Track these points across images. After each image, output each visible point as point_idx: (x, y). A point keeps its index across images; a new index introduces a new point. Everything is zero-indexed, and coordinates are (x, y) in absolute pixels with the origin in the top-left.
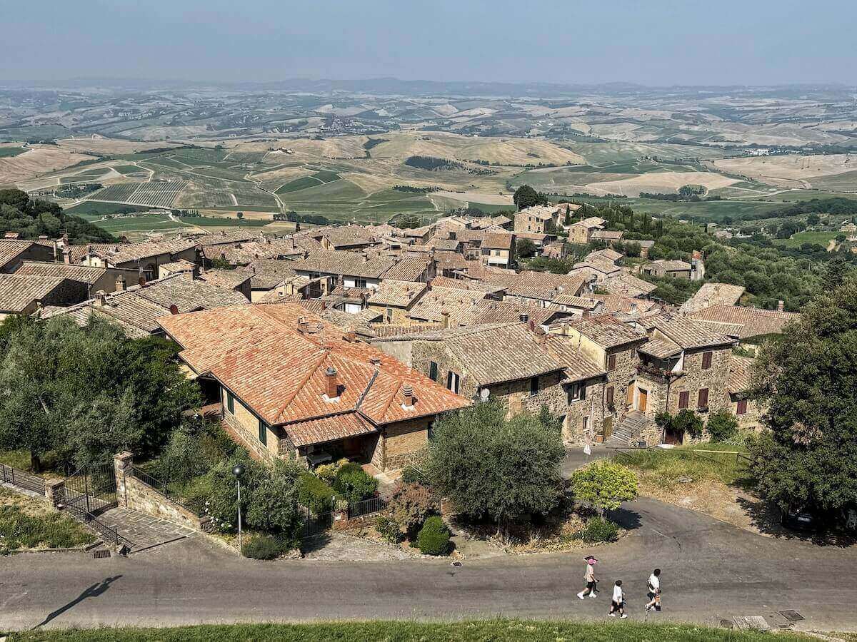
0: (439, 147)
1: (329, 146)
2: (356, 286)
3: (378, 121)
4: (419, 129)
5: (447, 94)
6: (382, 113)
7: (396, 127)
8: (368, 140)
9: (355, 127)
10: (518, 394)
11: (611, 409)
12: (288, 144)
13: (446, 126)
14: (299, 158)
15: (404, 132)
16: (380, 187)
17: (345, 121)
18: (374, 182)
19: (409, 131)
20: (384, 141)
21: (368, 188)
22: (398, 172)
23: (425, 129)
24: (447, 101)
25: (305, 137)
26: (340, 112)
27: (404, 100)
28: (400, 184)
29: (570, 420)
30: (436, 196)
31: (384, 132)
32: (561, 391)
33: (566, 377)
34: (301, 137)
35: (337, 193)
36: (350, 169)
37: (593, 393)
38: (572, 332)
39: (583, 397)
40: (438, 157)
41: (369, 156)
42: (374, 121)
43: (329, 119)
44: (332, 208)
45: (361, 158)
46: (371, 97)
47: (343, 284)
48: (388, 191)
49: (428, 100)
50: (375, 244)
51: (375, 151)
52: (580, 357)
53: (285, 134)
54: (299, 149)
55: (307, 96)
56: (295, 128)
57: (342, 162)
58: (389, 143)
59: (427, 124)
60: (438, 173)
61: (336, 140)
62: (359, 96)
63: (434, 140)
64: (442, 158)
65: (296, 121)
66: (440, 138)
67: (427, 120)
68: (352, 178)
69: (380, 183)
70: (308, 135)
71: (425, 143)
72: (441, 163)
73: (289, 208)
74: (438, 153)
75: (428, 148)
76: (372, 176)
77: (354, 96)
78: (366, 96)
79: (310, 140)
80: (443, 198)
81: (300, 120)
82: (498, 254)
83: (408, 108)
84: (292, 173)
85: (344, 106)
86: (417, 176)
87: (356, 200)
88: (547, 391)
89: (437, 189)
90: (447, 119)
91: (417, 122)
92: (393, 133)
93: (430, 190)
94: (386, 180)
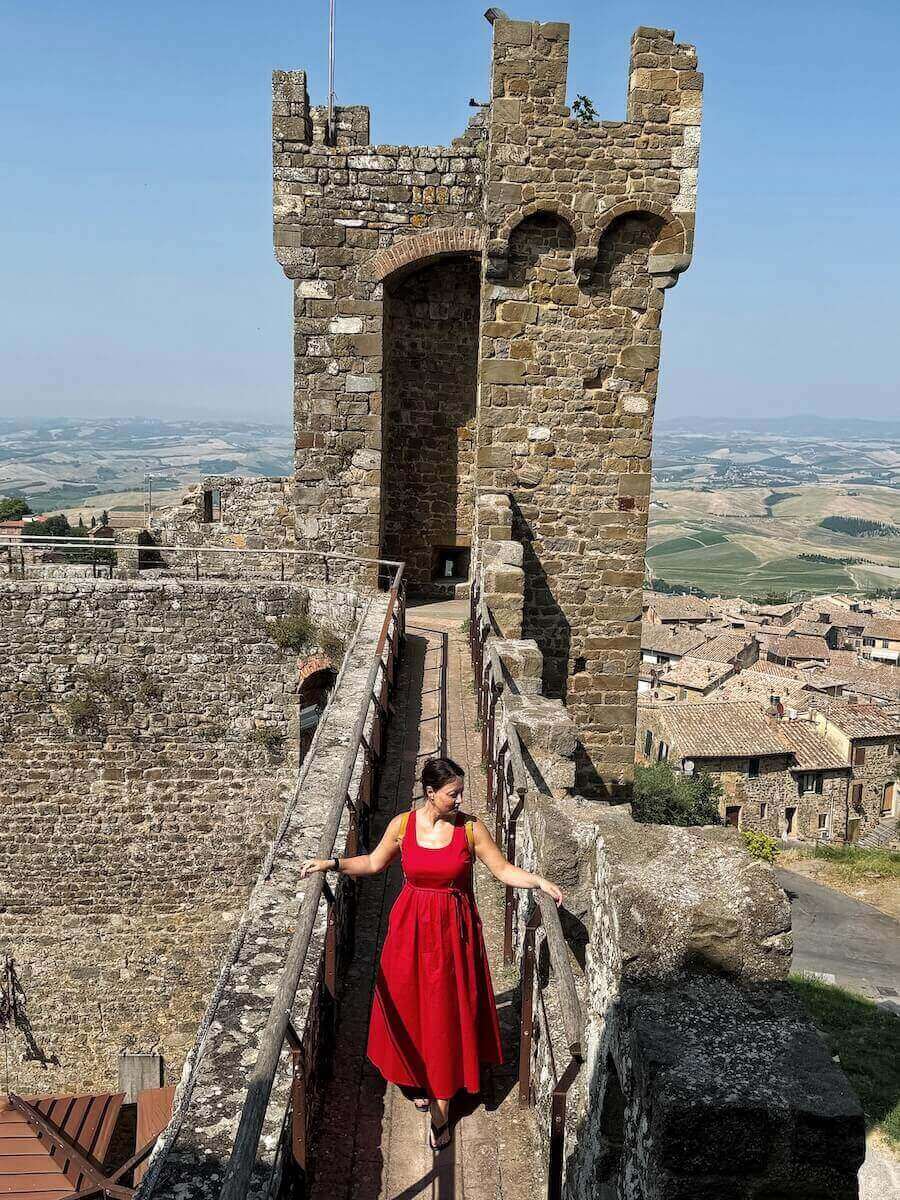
0: (872, 506)
1: (718, 502)
2: (658, 661)
3: (788, 470)
4: (845, 482)
5: (889, 436)
6: (795, 460)
7: (812, 478)
8: (771, 493)
9: (756, 477)
10: (733, 773)
11: (859, 810)
12: (666, 497)
13: (884, 478)
14: (677, 514)
15: (822, 485)
16: (781, 554)
17: (743, 468)
18: (770, 547)
19: (832, 484)
20: (793, 495)
21: (763, 555)
22: (810, 535)
23: (852, 482)
24: (888, 446)
25: (688, 489)
26: (737, 458)
27: (827, 444)
28: (809, 552)
29: (801, 813)
30: (859, 570)
31: (795, 484)
32: (789, 779)
33: (796, 763)
34: (684, 489)
35: (721, 560)
36: (742, 530)
37: (833, 788)
38: (820, 718)
39: (819, 790)
40: (868, 518)
41: (770, 515)
42: (782, 470)
43: (723, 467)
44: (712, 578)
45: (758, 516)
46: (783, 440)
47: (642, 659)
48: (791, 560)
49: (861, 444)
50: (712, 620)
51: (779, 508)
52: (823, 746)
53: (664, 485)
54: (680, 503)
55: (697, 439)
56: (678, 476)
57: (732, 520)
58: (799, 499)
59: (856, 476)
60: (864, 540)
61: (727, 493)
62: (767, 437)
63: (864, 496)
64: (873, 519)
65: (680, 468)
66: (874, 494)
67: (858, 471)
68: (744, 542)
69: (780, 549)
70: (692, 486)
71: (851, 500)
72: (870, 527)
73: (658, 576)
74: (868, 514)
75: (854, 506)
76: (771, 541)
77: (760, 438)
78: (776, 438)
79: (694, 493)
80: (867, 573)
81: (685, 467)
82: (885, 646)
83: (832, 454)
84: (666, 532)
85: (744, 451)
86: (835, 543)
87: (744, 570)
88: (772, 776)
89: (861, 561)
90: (886, 470)
91: (843, 472)
92: (808, 486)
93: (850, 561)
94: (789, 545)
